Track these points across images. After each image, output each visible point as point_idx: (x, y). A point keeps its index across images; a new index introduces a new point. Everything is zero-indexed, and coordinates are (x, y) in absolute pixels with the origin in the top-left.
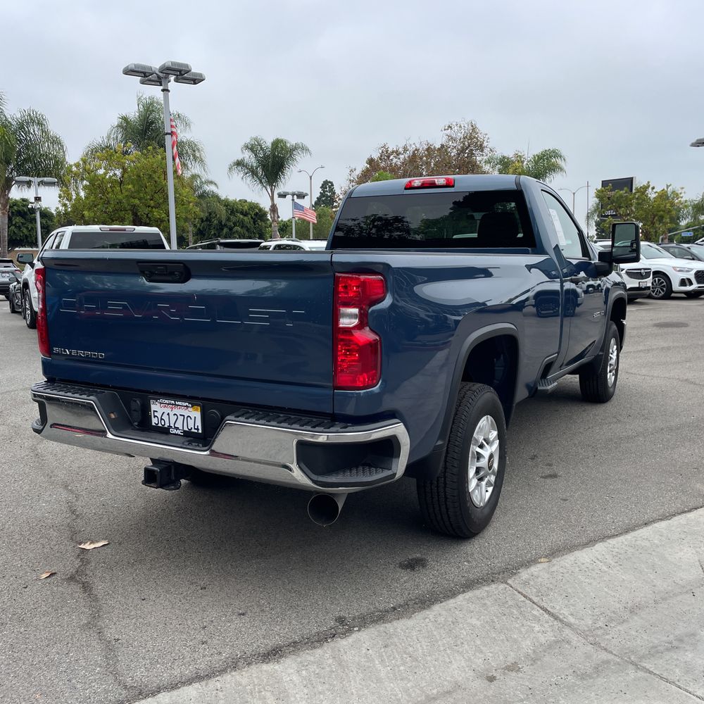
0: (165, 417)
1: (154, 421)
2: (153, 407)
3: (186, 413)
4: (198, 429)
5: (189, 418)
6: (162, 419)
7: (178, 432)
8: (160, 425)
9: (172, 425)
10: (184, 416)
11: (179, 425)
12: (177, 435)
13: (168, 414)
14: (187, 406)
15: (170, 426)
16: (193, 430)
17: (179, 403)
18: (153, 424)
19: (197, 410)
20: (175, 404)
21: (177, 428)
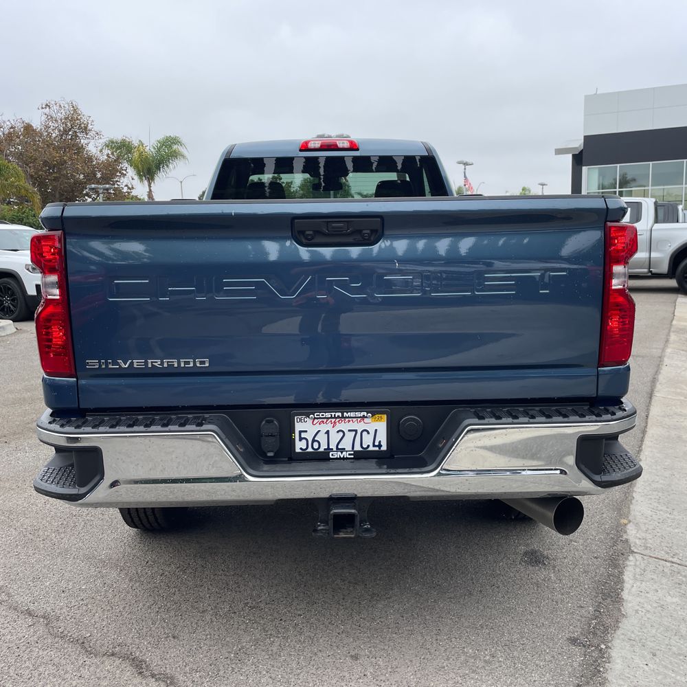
0: (322, 438)
1: (299, 446)
2: (299, 426)
3: (360, 426)
4: (380, 446)
5: (365, 433)
6: (314, 441)
7: (345, 454)
8: (310, 450)
9: (333, 446)
10: (356, 431)
11: (346, 444)
12: (344, 459)
13: (328, 432)
14: (364, 417)
15: (329, 449)
16: (371, 448)
17: (352, 414)
18: (298, 450)
19: (380, 419)
20: (343, 417)
21: (343, 450)
